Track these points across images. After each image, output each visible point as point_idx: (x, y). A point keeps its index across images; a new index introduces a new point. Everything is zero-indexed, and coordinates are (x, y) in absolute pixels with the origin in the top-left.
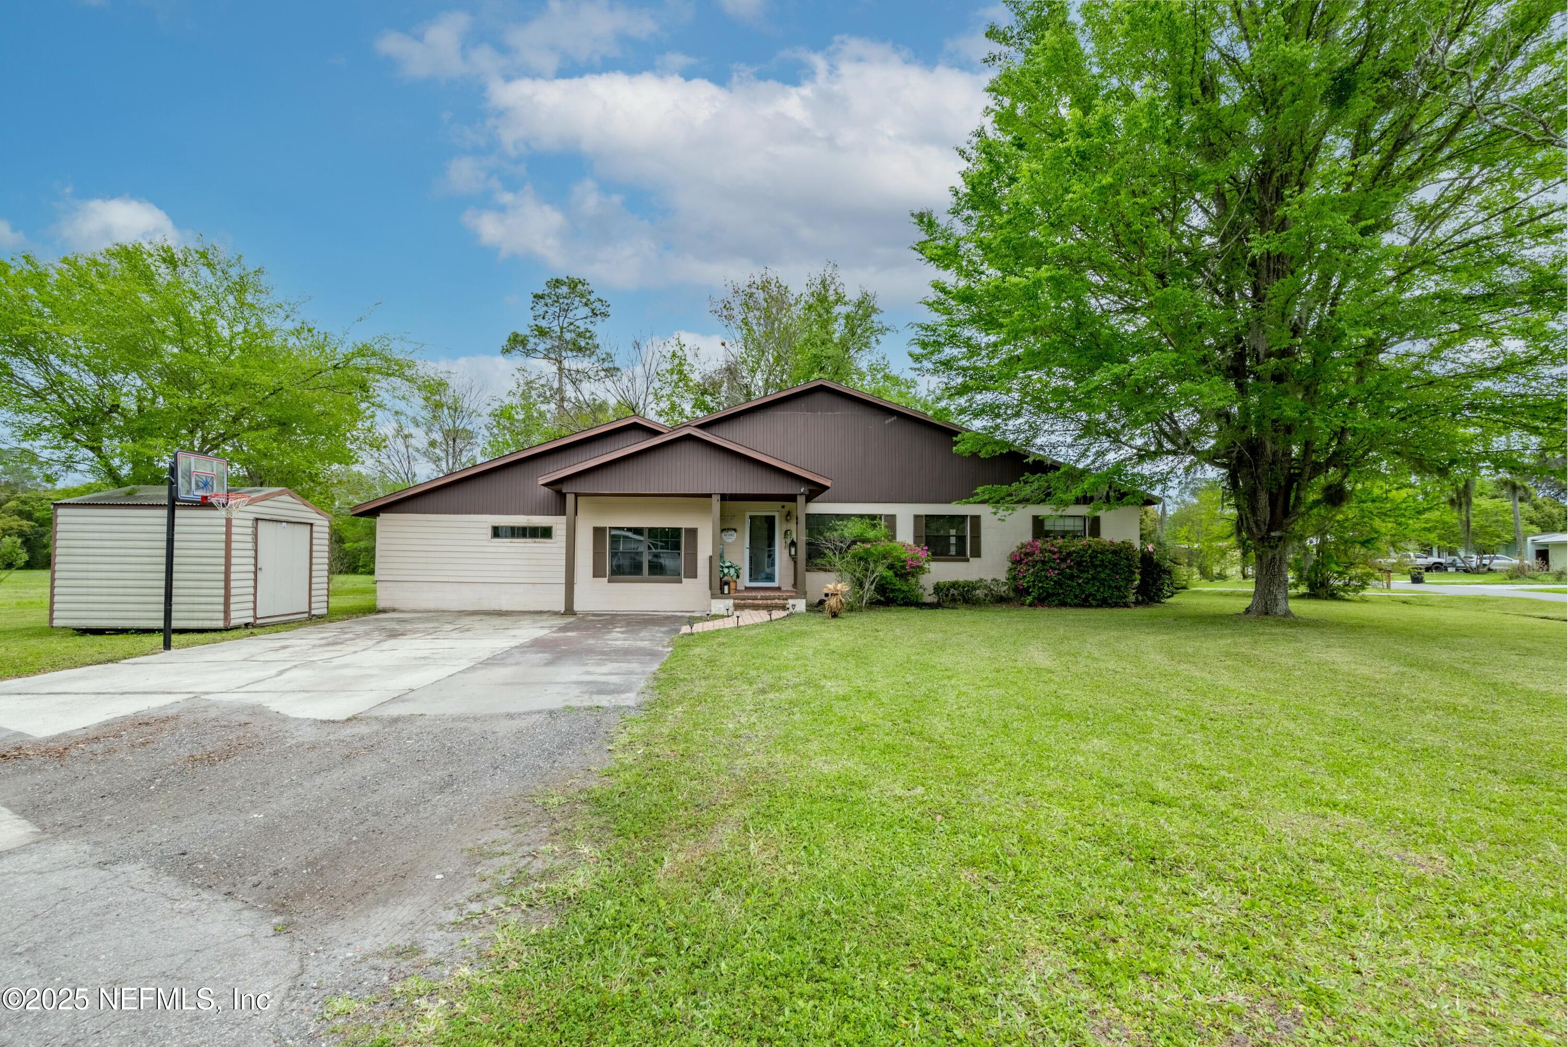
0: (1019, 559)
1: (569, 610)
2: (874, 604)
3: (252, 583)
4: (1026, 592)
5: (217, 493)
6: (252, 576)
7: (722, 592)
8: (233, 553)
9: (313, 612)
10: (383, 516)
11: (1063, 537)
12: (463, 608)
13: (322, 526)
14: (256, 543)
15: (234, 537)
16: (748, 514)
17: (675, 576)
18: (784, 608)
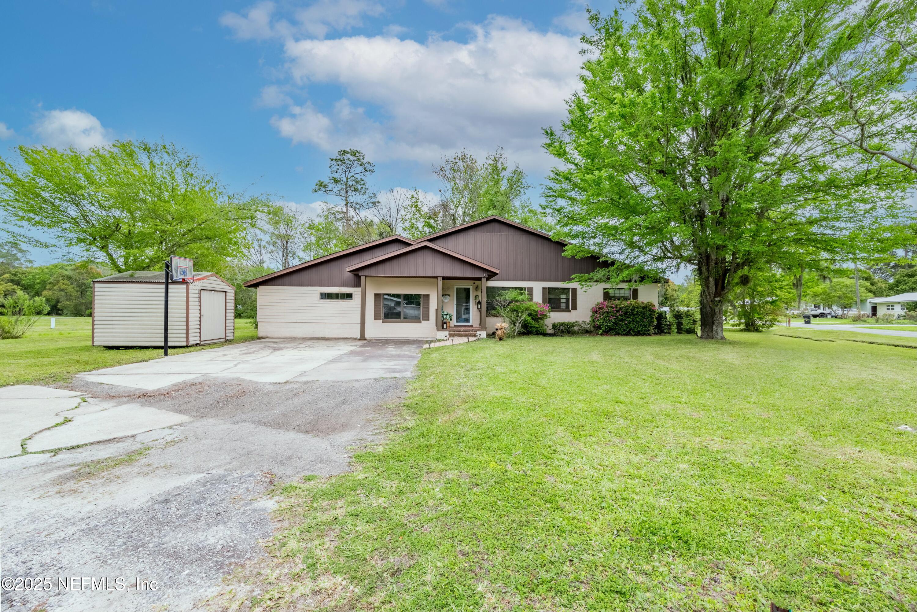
0: (596, 311)
1: (363, 337)
2: (521, 334)
3: (199, 323)
4: (599, 327)
5: (188, 276)
6: (198, 319)
7: (443, 328)
8: (190, 307)
9: (227, 338)
10: (261, 287)
11: (619, 299)
12: (305, 336)
13: (231, 292)
14: (200, 302)
15: (190, 299)
16: (456, 287)
17: (417, 319)
18: (475, 336)
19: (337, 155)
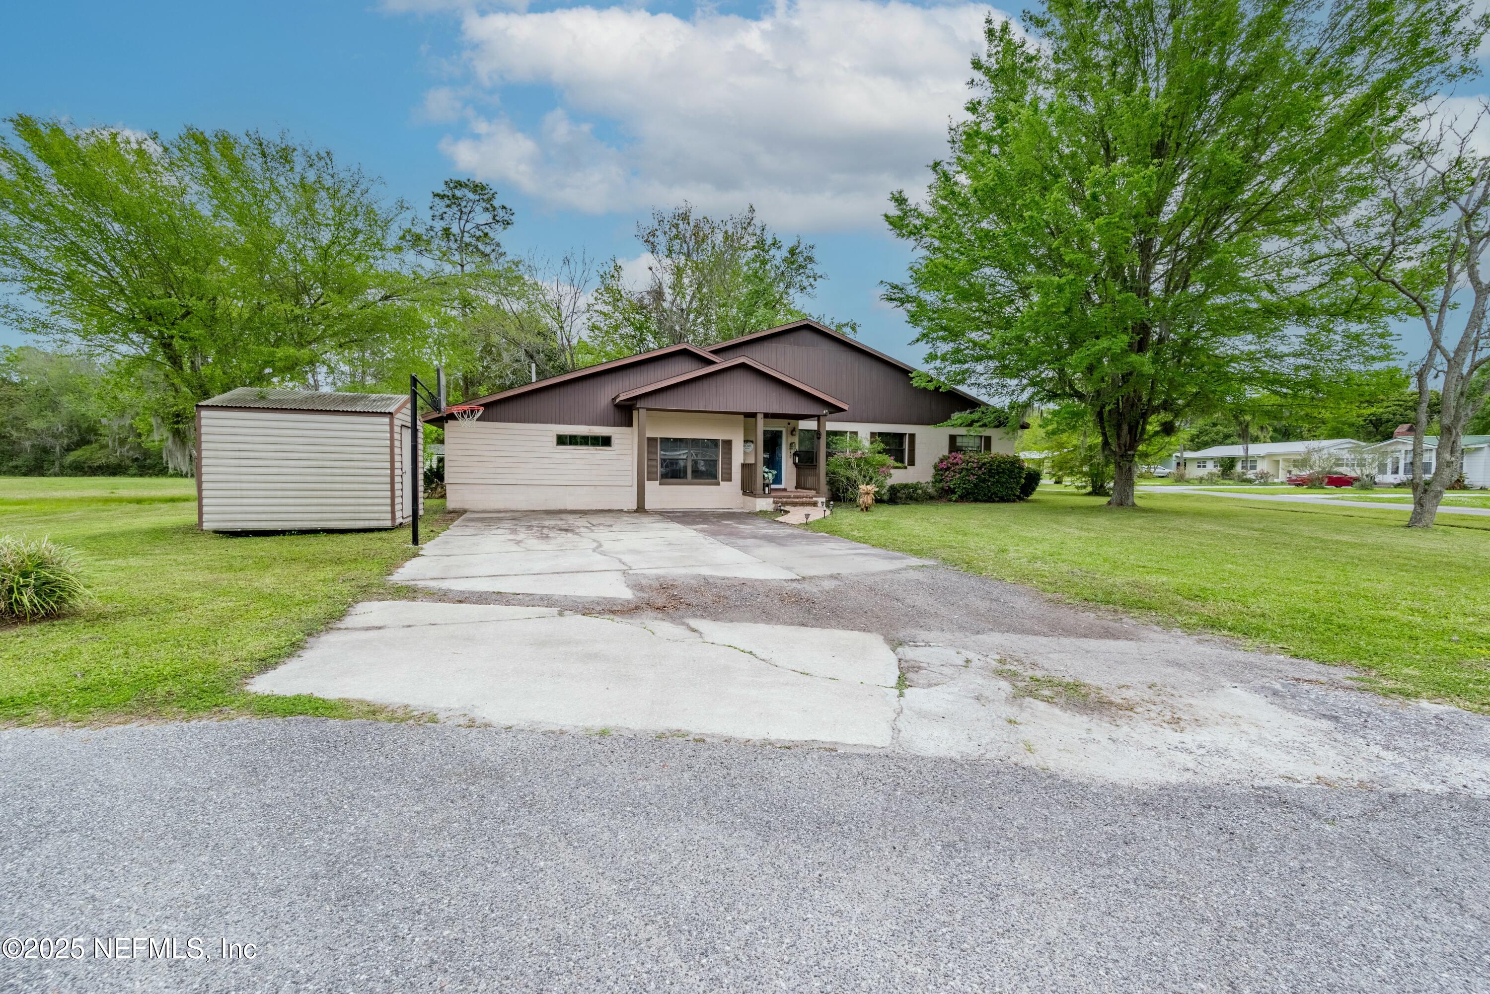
0: (941, 469)
1: (641, 509)
3: (401, 486)
4: (953, 491)
6: (401, 479)
7: (764, 492)
8: (395, 457)
10: (451, 423)
11: (970, 450)
12: (531, 508)
14: (402, 449)
15: (395, 443)
16: (763, 429)
17: (714, 479)
18: (815, 504)
19: (444, 187)
